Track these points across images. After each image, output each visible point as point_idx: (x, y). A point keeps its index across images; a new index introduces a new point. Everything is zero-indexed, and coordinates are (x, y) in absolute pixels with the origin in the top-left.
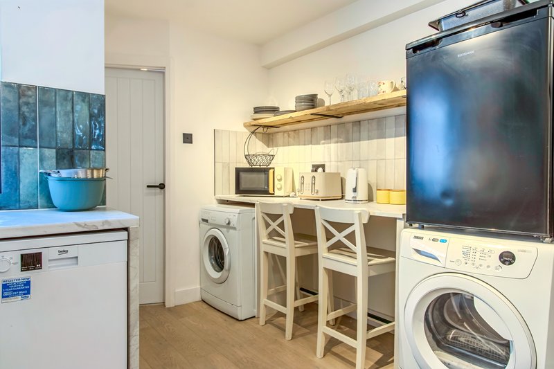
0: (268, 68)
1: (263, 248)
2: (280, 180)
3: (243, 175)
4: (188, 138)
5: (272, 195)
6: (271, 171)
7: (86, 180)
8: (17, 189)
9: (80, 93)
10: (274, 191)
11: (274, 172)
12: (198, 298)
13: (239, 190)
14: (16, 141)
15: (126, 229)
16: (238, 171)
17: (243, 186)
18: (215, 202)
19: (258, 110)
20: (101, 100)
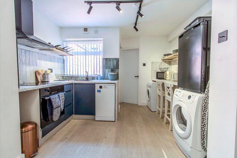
0: (170, 42)
1: (158, 93)
2: (168, 75)
3: (158, 74)
4: (144, 65)
5: (166, 80)
6: (165, 73)
7: (114, 75)
8: (105, 76)
9: (115, 58)
10: (166, 78)
11: (166, 73)
12: (146, 105)
13: (157, 78)
14: (105, 68)
15: (115, 84)
16: (157, 73)
17: (159, 77)
18: (152, 81)
19: (165, 55)
20: (118, 59)
